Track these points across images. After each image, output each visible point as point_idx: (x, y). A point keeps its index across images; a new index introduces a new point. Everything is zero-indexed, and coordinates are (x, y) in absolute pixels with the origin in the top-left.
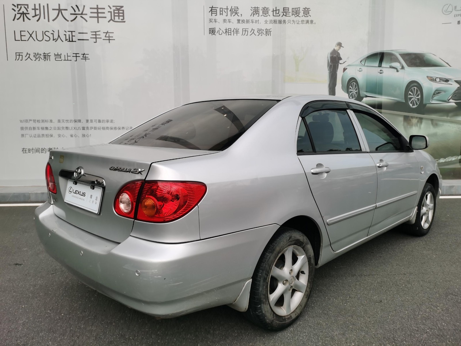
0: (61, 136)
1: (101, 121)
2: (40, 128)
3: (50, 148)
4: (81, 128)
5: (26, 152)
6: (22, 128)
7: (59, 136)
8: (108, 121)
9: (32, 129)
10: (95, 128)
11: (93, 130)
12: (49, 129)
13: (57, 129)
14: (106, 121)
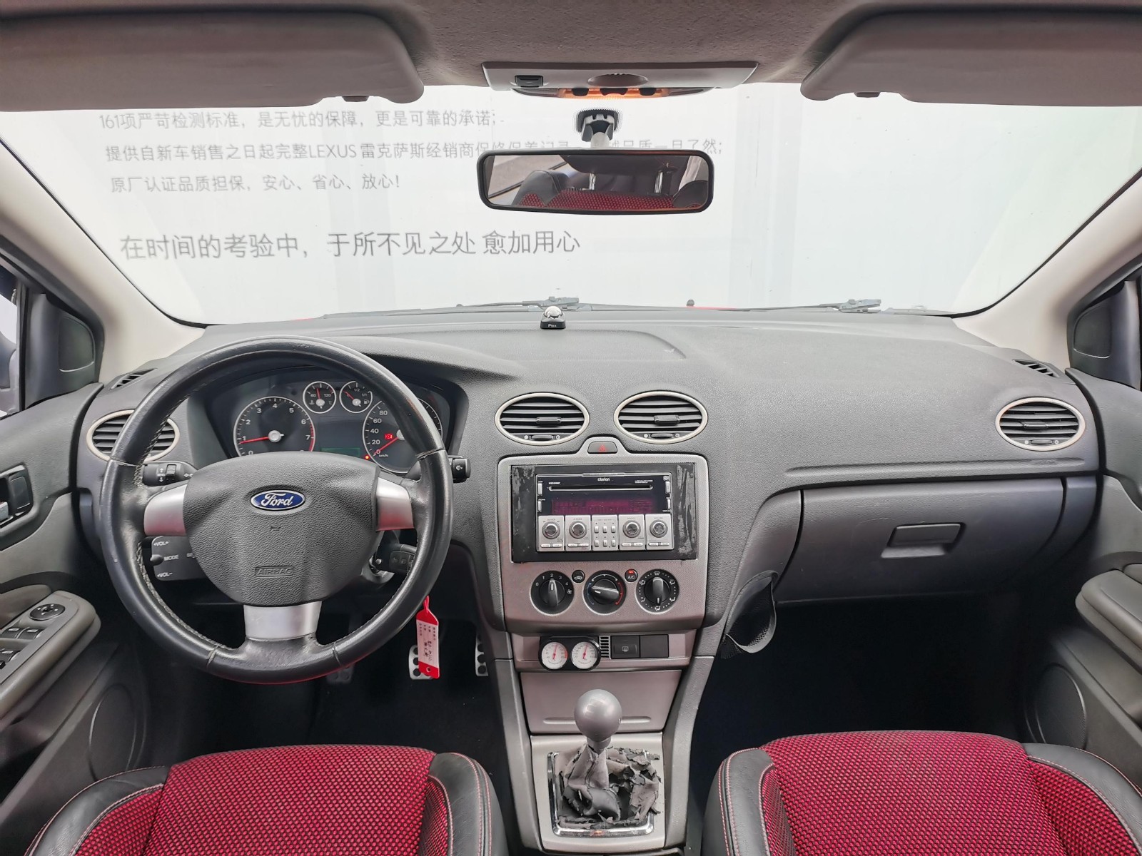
0: (275, 185)
1: (441, 117)
2: (189, 151)
3: (234, 238)
4: (359, 152)
5: (140, 253)
6: (113, 152)
7: (270, 183)
8: (467, 118)
9: (156, 154)
10: (416, 150)
11: (407, 155)
12: (225, 156)
13: (257, 155)
14: (459, 118)
